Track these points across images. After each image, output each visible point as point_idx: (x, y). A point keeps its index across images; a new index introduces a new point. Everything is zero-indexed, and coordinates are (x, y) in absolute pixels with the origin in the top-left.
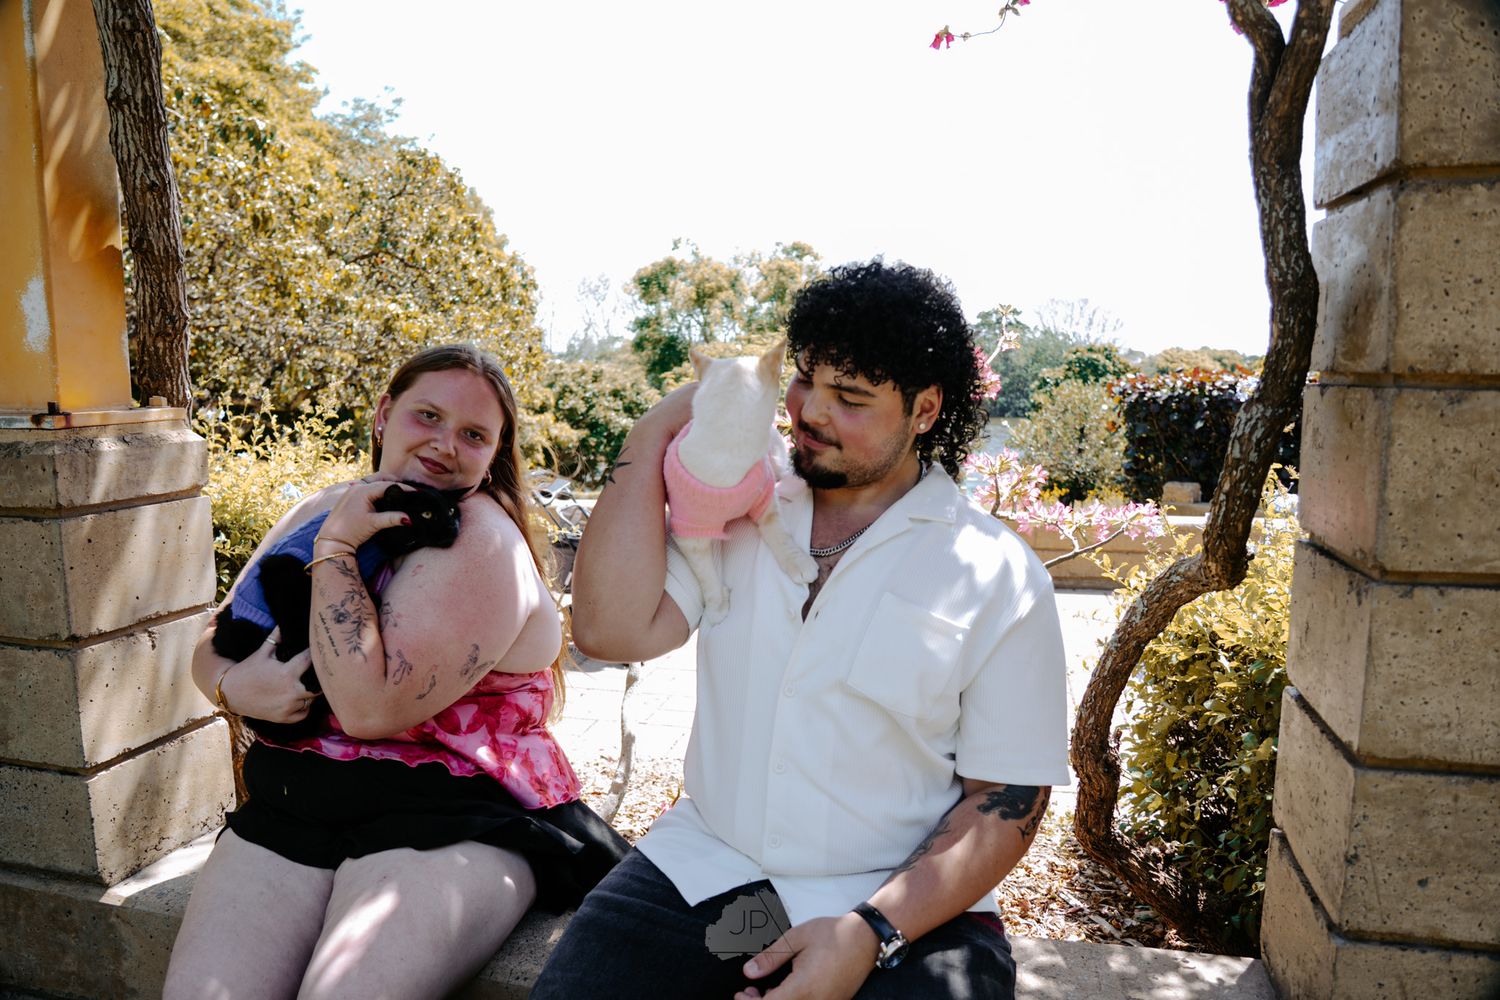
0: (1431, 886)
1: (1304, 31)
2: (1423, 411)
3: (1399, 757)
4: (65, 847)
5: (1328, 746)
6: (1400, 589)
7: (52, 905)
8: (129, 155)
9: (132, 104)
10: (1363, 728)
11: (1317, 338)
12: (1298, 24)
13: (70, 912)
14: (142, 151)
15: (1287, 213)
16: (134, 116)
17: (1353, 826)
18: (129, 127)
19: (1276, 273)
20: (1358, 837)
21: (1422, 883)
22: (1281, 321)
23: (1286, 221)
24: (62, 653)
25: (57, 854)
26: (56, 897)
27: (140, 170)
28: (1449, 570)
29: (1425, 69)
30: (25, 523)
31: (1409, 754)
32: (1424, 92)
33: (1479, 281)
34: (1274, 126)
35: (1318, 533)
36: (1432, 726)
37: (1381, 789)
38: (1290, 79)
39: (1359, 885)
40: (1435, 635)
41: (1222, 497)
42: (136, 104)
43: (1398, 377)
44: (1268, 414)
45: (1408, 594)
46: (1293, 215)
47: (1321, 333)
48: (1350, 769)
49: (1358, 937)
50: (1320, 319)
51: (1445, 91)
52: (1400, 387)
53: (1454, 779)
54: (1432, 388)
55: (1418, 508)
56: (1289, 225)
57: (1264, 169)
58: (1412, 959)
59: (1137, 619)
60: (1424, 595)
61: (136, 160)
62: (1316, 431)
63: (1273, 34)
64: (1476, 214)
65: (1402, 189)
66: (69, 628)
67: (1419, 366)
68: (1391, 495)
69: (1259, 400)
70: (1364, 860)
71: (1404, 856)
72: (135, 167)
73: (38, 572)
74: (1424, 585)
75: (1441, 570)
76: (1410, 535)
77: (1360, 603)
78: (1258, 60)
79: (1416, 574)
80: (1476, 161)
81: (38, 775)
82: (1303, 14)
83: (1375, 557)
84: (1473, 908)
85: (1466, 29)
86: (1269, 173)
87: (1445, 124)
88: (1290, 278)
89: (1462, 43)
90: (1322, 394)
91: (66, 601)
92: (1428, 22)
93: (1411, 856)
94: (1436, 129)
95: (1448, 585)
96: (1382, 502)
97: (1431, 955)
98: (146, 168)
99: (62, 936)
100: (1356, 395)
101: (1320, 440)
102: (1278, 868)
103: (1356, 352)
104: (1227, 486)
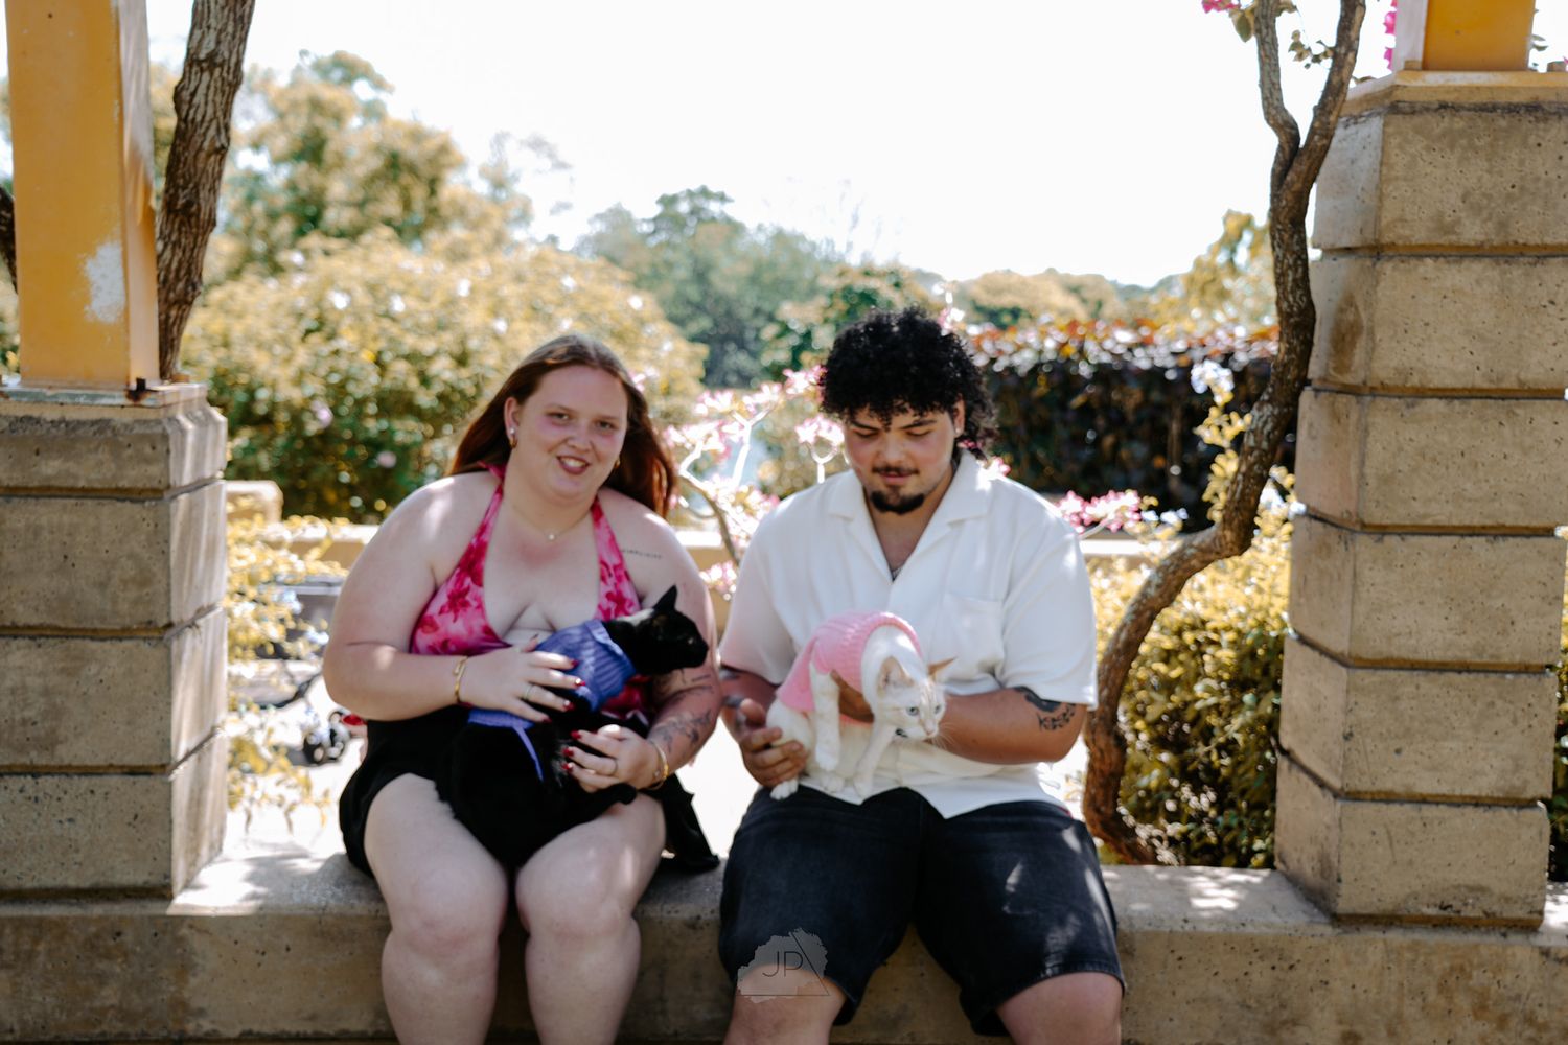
0: (1404, 753)
1: (1316, 138)
2: (1389, 413)
3: (1378, 657)
4: (126, 856)
5: (1326, 661)
6: (1376, 537)
7: (93, 929)
8: (204, 117)
9: (225, 68)
10: (1351, 639)
11: (1314, 353)
12: (1312, 131)
13: (119, 934)
14: (219, 114)
15: (1295, 262)
16: (223, 80)
17: (1348, 711)
18: (212, 89)
19: (1285, 305)
20: (1352, 719)
21: (1398, 752)
22: (1288, 342)
23: (1295, 267)
24: (154, 642)
25: (112, 869)
26: (101, 919)
27: (212, 132)
28: (1408, 523)
29: (1397, 178)
30: (119, 504)
31: (1385, 656)
32: (1394, 194)
33: (1427, 324)
34: (1290, 197)
35: (1312, 504)
36: (1399, 635)
37: (1367, 681)
38: (1304, 168)
39: (1354, 756)
40: (1399, 569)
41: (1240, 477)
42: (229, 68)
43: (1372, 388)
44: (1276, 411)
45: (1380, 541)
46: (1300, 263)
47: (1316, 351)
48: (1344, 670)
49: (1354, 796)
50: (1316, 340)
51: (1409, 194)
52: (1374, 396)
53: (1416, 673)
54: (1395, 397)
55: (1386, 480)
56: (1296, 270)
57: (1280, 226)
58: (1394, 810)
59: (1152, 592)
60: (1392, 541)
61: (211, 121)
62: (1311, 426)
63: (1294, 132)
64: (1426, 279)
65: (1378, 259)
66: (169, 614)
67: (1387, 382)
68: (1368, 471)
69: (1269, 401)
70: (1357, 736)
71: (1384, 731)
72: (208, 128)
73: (131, 556)
74: (1390, 534)
75: (1402, 523)
76: (1381, 499)
77: (1347, 549)
78: (1281, 148)
79: (1385, 527)
80: (1427, 242)
81: (96, 780)
82: (1317, 125)
83: (1357, 515)
84: (1434, 769)
85: (1424, 152)
86: (1284, 230)
87: (1409, 217)
88: (1295, 309)
89: (1421, 162)
90: (1316, 397)
91: (169, 585)
92: (1400, 147)
93: (1389, 731)
94: (1402, 220)
95: (1407, 534)
96: (1362, 476)
97: (1407, 806)
98: (218, 130)
99: (102, 965)
100: (1342, 399)
101: (1314, 432)
102: (1288, 783)
103: (1342, 368)
104: (1244, 469)
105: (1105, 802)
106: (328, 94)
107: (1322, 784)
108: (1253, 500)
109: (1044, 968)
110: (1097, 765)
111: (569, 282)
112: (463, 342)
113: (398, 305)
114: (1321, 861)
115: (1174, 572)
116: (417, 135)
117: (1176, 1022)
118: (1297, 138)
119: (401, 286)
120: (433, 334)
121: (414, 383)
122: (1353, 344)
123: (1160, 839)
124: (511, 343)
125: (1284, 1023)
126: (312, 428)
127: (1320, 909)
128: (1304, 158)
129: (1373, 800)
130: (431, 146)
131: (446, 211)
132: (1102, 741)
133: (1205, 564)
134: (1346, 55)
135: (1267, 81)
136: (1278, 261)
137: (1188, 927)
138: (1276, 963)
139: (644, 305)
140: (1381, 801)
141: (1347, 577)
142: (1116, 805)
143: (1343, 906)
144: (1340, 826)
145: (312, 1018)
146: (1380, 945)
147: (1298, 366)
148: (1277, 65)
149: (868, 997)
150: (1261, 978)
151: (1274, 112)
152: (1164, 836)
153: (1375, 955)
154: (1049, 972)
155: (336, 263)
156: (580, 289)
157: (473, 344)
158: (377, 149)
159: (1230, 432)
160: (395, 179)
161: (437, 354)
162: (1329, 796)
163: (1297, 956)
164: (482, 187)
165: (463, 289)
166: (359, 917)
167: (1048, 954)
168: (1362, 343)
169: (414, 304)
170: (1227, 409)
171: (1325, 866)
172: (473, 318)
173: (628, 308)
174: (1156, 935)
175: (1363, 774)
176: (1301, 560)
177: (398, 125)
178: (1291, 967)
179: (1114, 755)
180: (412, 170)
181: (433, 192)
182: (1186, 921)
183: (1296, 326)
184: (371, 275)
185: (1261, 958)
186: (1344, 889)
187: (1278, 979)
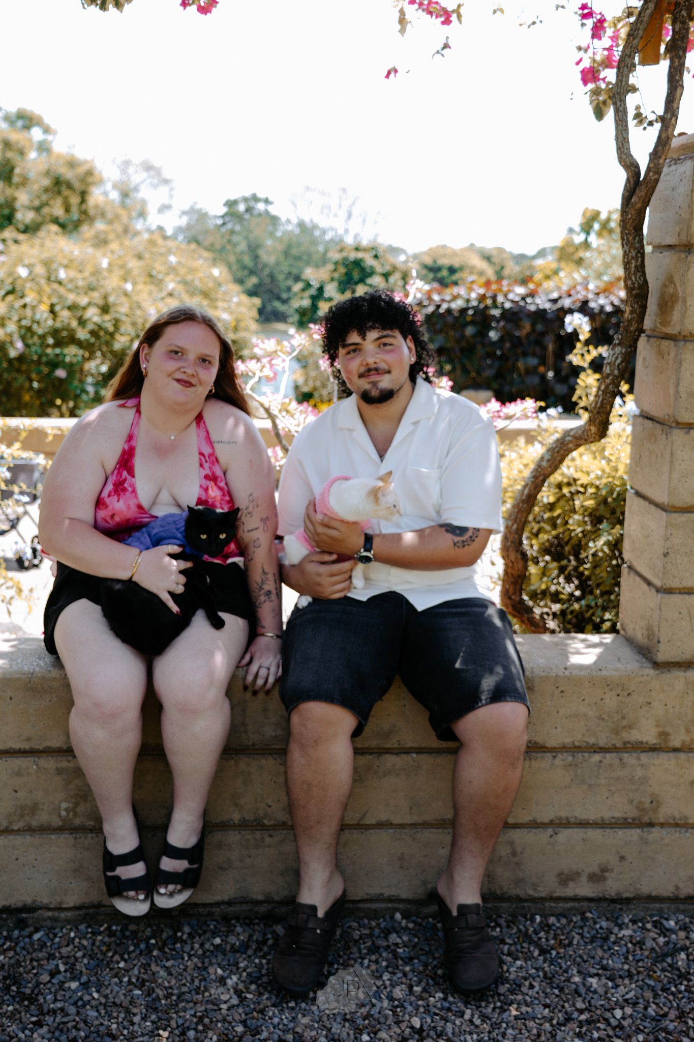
1: (651, 174)
3: (685, 506)
5: (653, 508)
6: (685, 431)
10: (669, 494)
11: (647, 313)
12: (649, 169)
15: (636, 254)
17: (666, 539)
19: (629, 283)
20: (668, 544)
22: (631, 306)
23: (636, 258)
31: (689, 504)
34: (634, 213)
35: (646, 409)
37: (678, 520)
38: (643, 194)
39: (669, 566)
41: (600, 393)
43: (685, 336)
44: (624, 351)
45: (688, 433)
46: (639, 255)
47: (648, 312)
48: (664, 514)
49: (669, 591)
50: (648, 304)
52: (686, 341)
55: (692, 394)
56: (637, 260)
57: (625, 231)
59: (544, 464)
62: (645, 359)
63: (636, 170)
65: (690, 253)
68: (681, 389)
69: (619, 344)
70: (671, 554)
71: (687, 551)
76: (688, 406)
77: (667, 438)
78: (628, 180)
79: (691, 424)
82: (651, 165)
83: (673, 416)
86: (628, 234)
88: (635, 285)
90: (648, 340)
96: (677, 392)
100: (665, 343)
101: (647, 364)
102: (627, 580)
103: (665, 323)
104: (603, 387)
105: (515, 593)
106: (14, 137)
107: (649, 583)
108: (608, 407)
109: (481, 700)
110: (509, 571)
111: (173, 259)
112: (105, 297)
113: (62, 274)
114: (647, 630)
115: (558, 452)
116: (72, 164)
117: (559, 729)
118: (639, 173)
119: (65, 262)
120: (86, 293)
121: (74, 324)
122: (673, 308)
123: (548, 614)
124: (135, 298)
125: (624, 727)
126: (13, 354)
127: (647, 658)
128: (643, 187)
129: (680, 593)
130: (81, 170)
131: (92, 212)
132: (513, 556)
133: (578, 446)
134: (671, 119)
135: (620, 137)
136: (625, 254)
137: (567, 673)
138: (620, 692)
139: (221, 273)
140: (685, 593)
141: (667, 456)
142: (521, 595)
143: (661, 657)
144: (660, 609)
145: (28, 739)
146: (683, 680)
147: (637, 322)
148: (627, 126)
149: (371, 720)
150: (611, 701)
151: (624, 157)
152: (550, 612)
153: (680, 685)
154: (484, 702)
155: (24, 248)
156: (179, 263)
157: (111, 299)
158: (47, 173)
159: (589, 358)
160: (59, 193)
161: (89, 304)
162: (654, 590)
163: (632, 688)
164: (114, 195)
165: (105, 263)
166: (54, 679)
167: (483, 692)
168: (678, 307)
169: (73, 274)
170: (587, 343)
171: (650, 632)
172: (112, 282)
173: (211, 275)
174: (548, 678)
175: (675, 577)
176: (637, 443)
177: (59, 156)
178: (629, 694)
179: (520, 565)
180: (69, 186)
181: (83, 201)
182: (566, 669)
183: (637, 296)
184: (45, 255)
185: (611, 690)
186: (662, 647)
187: (621, 702)
